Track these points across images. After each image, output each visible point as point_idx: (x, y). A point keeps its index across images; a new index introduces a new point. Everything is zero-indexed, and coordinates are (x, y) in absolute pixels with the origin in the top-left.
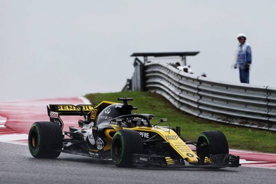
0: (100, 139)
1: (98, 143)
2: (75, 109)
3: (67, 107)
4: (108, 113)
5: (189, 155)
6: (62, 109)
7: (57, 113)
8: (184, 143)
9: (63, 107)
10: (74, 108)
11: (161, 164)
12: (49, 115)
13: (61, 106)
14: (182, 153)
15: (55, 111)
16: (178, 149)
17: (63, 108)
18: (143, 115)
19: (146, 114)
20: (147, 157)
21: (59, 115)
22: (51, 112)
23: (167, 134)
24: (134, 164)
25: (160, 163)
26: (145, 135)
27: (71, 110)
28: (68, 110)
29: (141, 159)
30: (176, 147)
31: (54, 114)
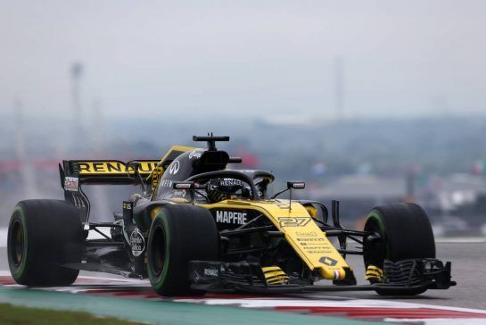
0: (137, 230)
1: (134, 240)
2: (123, 171)
3: (105, 165)
4: (175, 172)
5: (327, 261)
6: (92, 171)
7: (76, 179)
8: (322, 234)
9: (95, 166)
10: (123, 168)
11: (251, 284)
12: (63, 186)
13: (91, 164)
14: (309, 255)
15: (72, 174)
16: (302, 247)
17: (96, 169)
18: (241, 171)
19: (247, 171)
20: (218, 267)
21: (81, 183)
22: (67, 178)
23: (284, 214)
24: (193, 287)
25: (249, 280)
26: (239, 219)
27: (114, 171)
28: (107, 172)
29: (207, 272)
30: (298, 243)
31: (72, 181)
